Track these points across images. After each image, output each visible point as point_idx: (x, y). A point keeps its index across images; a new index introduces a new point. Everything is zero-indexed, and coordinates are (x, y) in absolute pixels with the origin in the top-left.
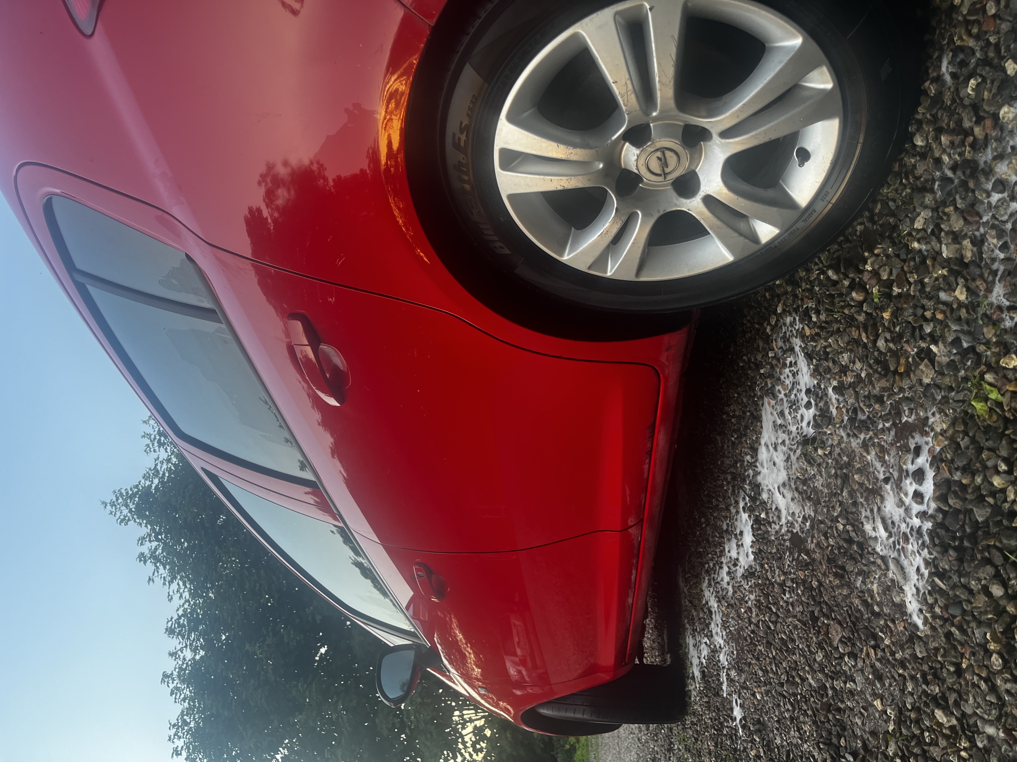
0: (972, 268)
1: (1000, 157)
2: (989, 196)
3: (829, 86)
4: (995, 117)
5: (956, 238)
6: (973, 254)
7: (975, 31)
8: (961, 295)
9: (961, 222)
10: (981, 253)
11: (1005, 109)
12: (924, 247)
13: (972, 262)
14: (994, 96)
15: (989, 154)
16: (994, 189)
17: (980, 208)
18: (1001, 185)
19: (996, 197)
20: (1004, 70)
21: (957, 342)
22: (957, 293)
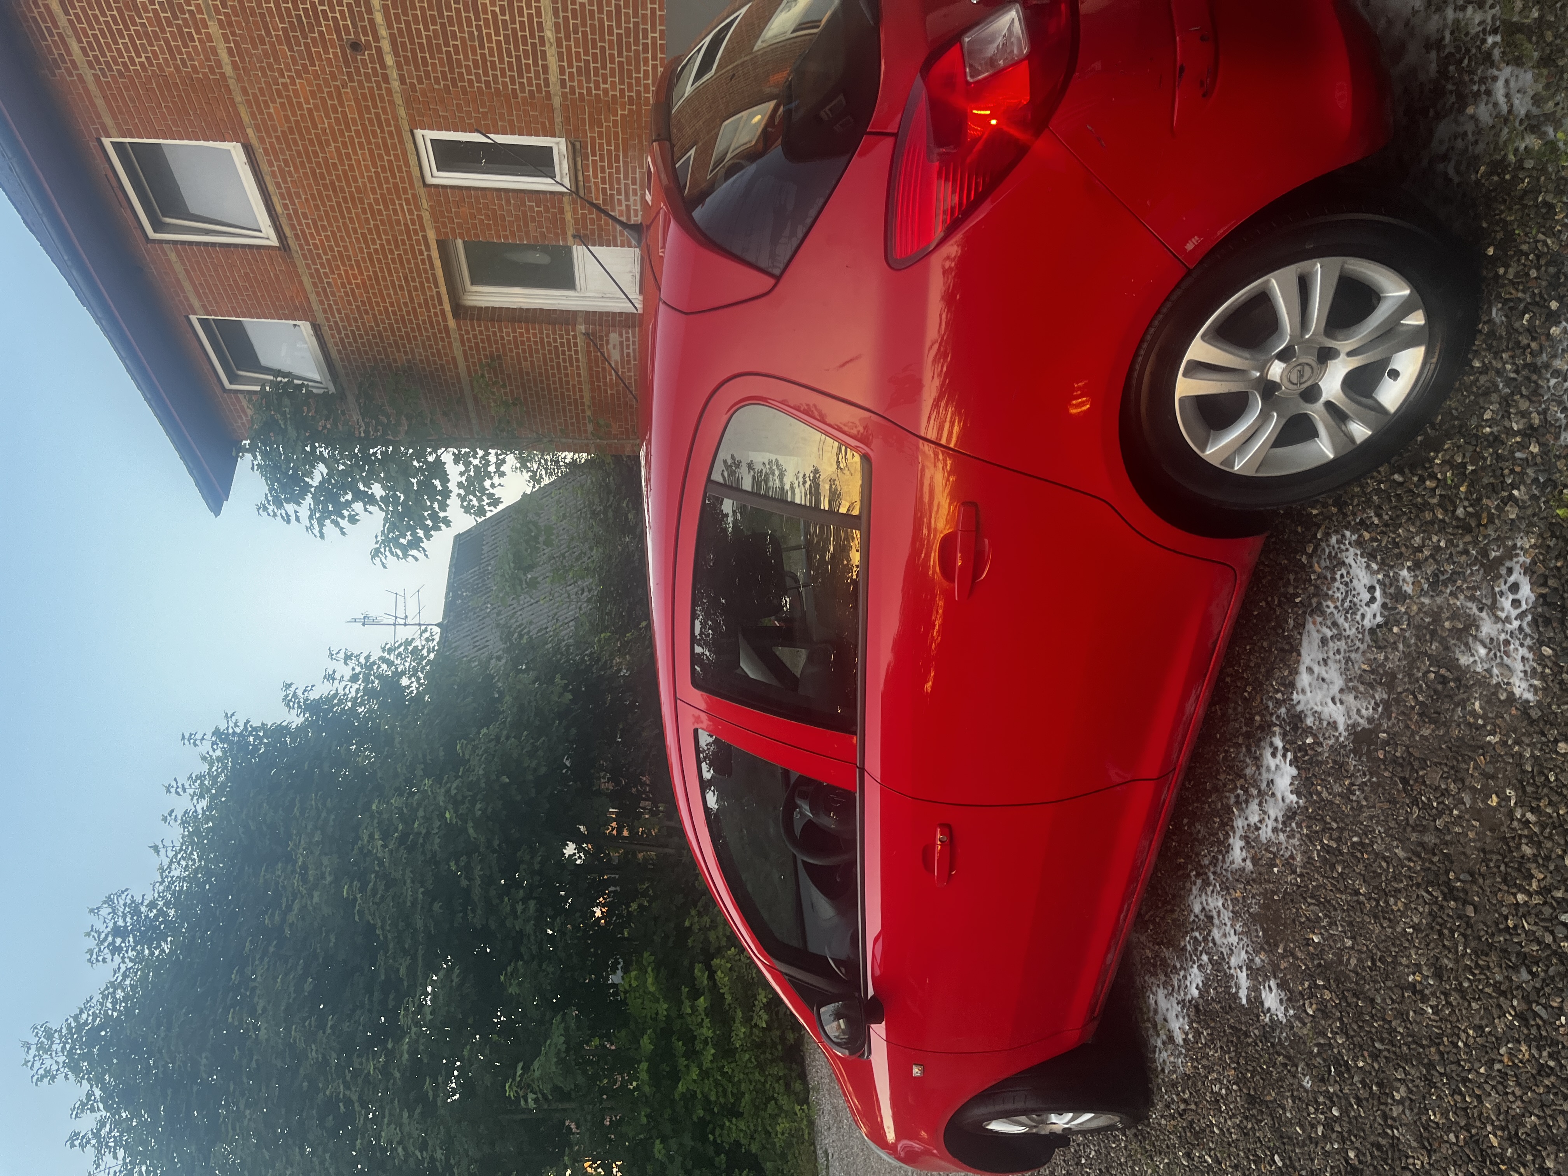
0: (1541, 430)
1: (1555, 356)
2: (1548, 381)
3: (1422, 322)
4: (1549, 334)
5: (1524, 414)
6: (1540, 420)
7: (1521, 287)
8: (1534, 449)
9: (1528, 403)
10: (1546, 419)
11: (1554, 329)
12: (1495, 429)
13: (1539, 426)
14: (1544, 323)
15: (1544, 357)
16: (1552, 376)
17: (1541, 391)
18: (1556, 373)
19: (1553, 382)
20: (1549, 307)
21: (1536, 480)
22: (1531, 448)
